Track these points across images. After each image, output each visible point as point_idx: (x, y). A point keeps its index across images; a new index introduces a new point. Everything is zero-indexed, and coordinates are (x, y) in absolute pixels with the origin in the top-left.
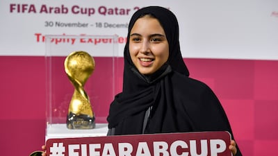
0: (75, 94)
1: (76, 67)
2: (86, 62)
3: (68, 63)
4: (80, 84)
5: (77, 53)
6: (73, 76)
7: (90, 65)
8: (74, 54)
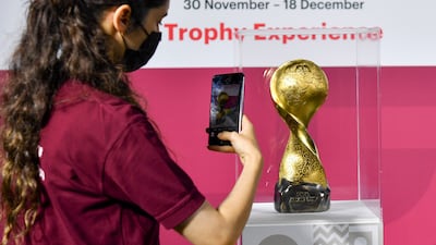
0: (291, 143)
1: (295, 91)
2: (314, 81)
3: (278, 84)
4: (302, 125)
5: (296, 64)
6: (288, 108)
7: (321, 86)
8: (289, 66)
